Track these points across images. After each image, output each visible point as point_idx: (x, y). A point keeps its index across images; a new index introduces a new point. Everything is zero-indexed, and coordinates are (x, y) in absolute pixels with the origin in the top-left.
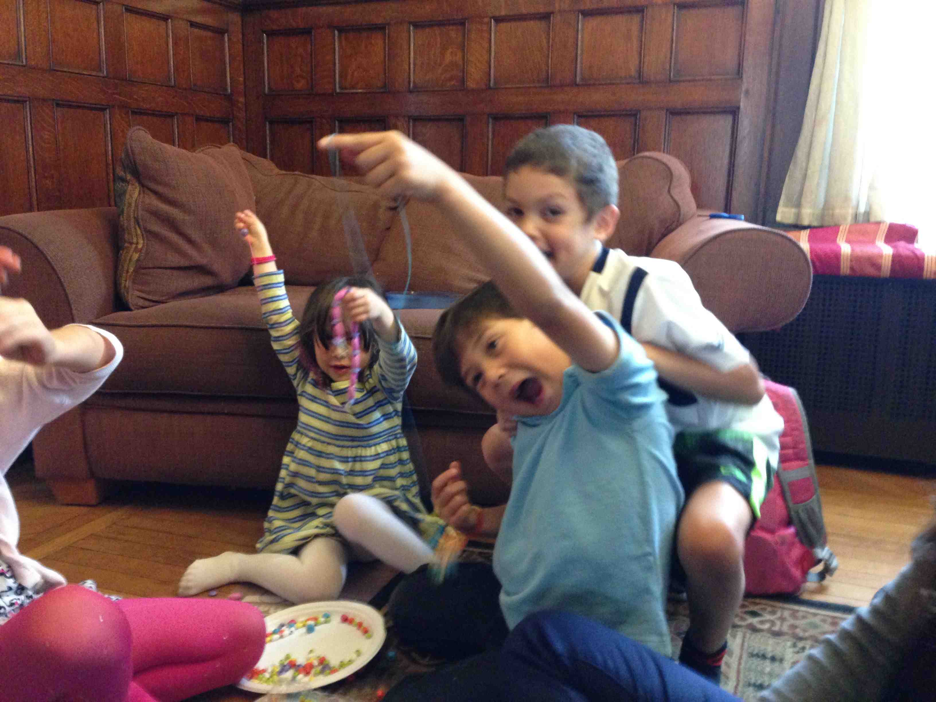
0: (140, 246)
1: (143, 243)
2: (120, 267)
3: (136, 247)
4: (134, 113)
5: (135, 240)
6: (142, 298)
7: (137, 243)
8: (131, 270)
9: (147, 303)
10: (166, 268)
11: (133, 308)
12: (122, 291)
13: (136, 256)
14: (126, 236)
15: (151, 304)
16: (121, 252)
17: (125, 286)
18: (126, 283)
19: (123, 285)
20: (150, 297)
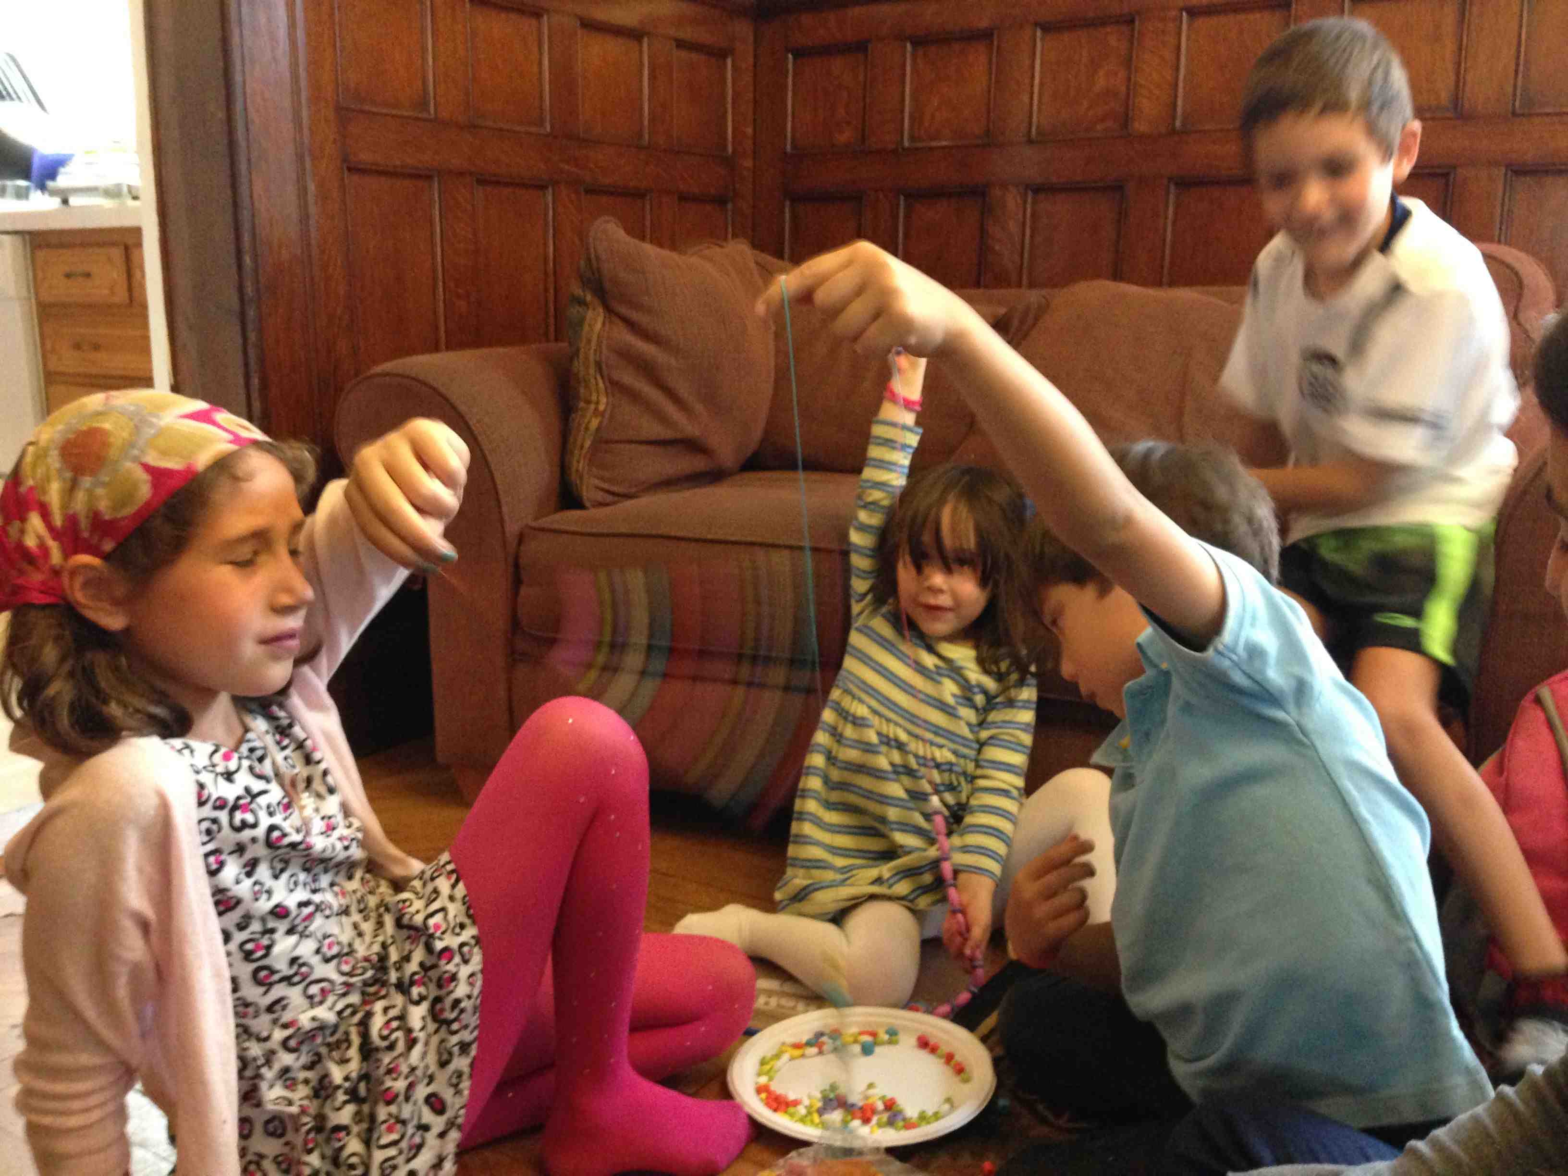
0: (602, 407)
1: (607, 404)
2: (572, 440)
3: (596, 409)
4: (587, 192)
5: (594, 398)
6: (603, 490)
7: (597, 403)
8: (588, 444)
9: (609, 498)
10: (641, 442)
11: (588, 504)
12: (574, 476)
13: (595, 423)
14: (582, 390)
15: (616, 499)
16: (573, 415)
17: (577, 471)
18: (579, 464)
19: (574, 469)
20: (615, 489)
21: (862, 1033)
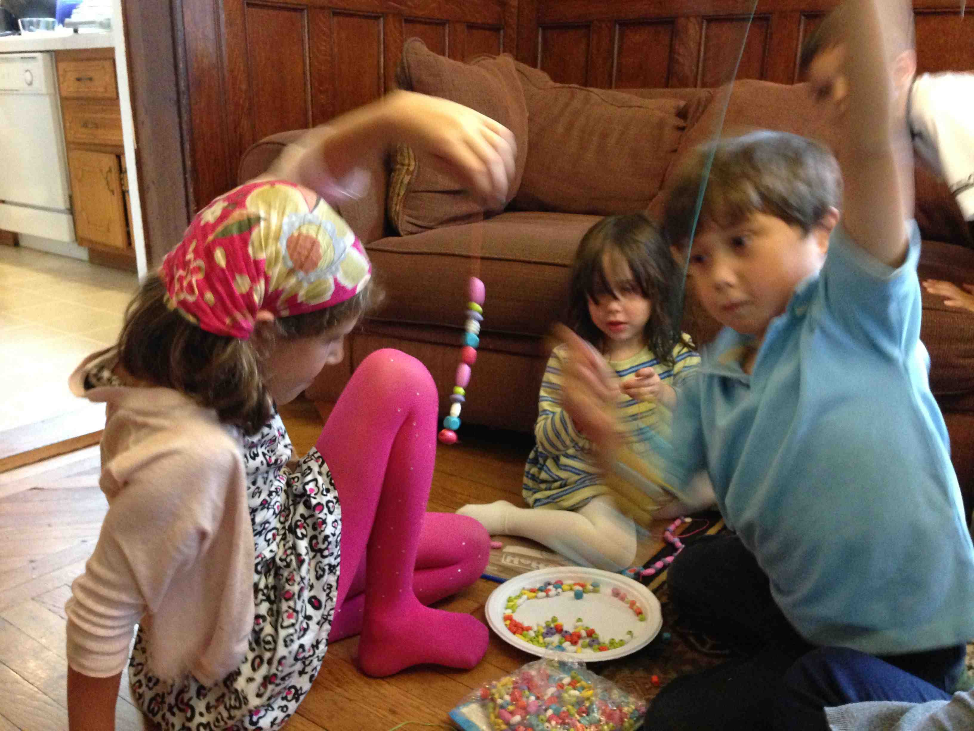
0: (411, 168)
1: (415, 165)
2: (392, 190)
3: (408, 169)
4: (406, 21)
5: (407, 162)
6: (412, 223)
7: (409, 165)
8: (402, 193)
9: (416, 229)
10: (436, 192)
11: (402, 233)
12: (393, 214)
13: (407, 179)
14: (399, 158)
15: (420, 229)
16: (393, 174)
17: (395, 211)
18: (397, 207)
19: (393, 210)
20: (420, 223)
21: (575, 584)
